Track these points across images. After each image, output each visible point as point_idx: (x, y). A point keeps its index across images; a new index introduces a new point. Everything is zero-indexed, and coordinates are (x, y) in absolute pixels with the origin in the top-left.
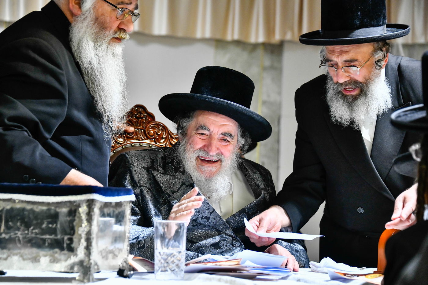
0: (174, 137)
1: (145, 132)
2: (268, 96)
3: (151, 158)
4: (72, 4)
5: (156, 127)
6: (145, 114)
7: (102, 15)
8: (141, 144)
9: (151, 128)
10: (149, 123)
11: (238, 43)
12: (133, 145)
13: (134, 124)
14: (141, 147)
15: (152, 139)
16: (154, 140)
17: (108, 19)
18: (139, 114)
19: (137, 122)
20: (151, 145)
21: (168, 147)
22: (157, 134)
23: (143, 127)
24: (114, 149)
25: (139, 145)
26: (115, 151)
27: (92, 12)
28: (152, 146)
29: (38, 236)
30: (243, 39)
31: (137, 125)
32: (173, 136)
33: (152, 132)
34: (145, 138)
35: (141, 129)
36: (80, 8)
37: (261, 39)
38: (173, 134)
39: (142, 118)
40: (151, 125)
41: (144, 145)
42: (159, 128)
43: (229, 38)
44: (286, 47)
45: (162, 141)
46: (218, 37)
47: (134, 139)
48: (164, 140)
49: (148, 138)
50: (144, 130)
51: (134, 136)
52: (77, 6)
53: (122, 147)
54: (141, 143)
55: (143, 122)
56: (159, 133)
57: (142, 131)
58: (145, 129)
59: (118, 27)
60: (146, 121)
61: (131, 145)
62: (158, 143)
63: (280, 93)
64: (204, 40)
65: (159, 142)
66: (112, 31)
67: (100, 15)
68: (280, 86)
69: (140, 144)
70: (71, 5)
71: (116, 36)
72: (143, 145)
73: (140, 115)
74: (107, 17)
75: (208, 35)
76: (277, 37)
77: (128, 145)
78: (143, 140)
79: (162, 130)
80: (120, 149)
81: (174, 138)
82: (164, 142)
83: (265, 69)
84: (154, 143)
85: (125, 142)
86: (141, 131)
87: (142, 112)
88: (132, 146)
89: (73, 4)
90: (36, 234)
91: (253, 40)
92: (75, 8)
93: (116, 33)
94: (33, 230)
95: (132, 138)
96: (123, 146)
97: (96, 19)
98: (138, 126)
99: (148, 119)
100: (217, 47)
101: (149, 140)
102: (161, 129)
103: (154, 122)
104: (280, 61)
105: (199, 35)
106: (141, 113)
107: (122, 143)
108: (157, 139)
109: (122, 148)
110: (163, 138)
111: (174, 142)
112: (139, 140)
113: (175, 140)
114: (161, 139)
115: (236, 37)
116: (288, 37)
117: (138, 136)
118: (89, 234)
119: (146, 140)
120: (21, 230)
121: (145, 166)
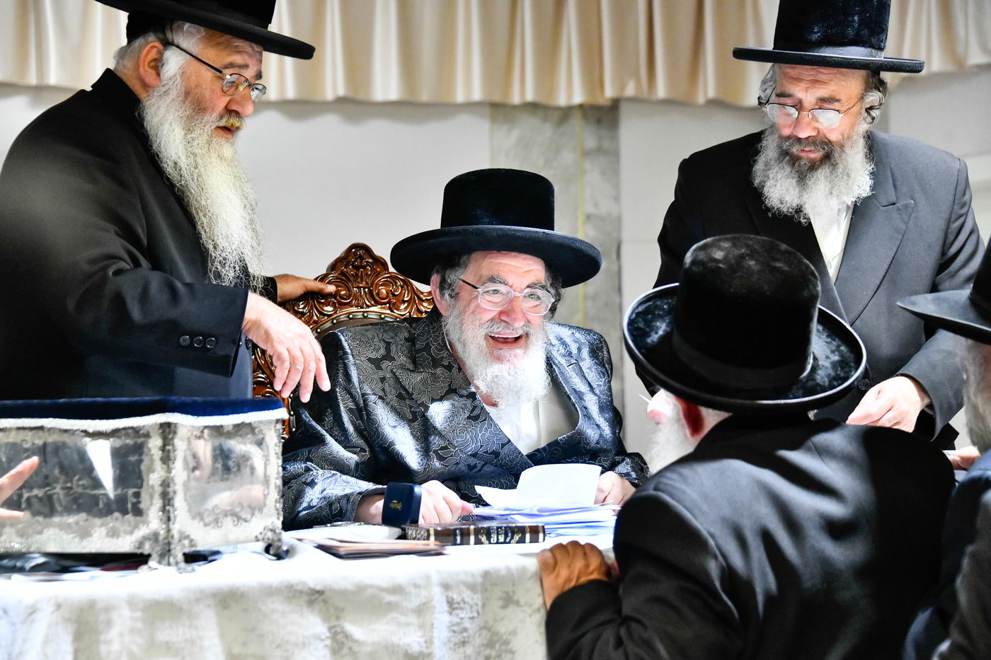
0: (424, 298)
1: (371, 292)
2: (596, 205)
3: (384, 341)
4: (144, 68)
5: (391, 283)
6: (370, 260)
7: (197, 86)
8: (366, 314)
9: (382, 285)
10: (378, 275)
11: (533, 107)
12: (351, 316)
13: (352, 279)
14: (365, 320)
15: (385, 304)
16: (388, 305)
17: (207, 94)
18: (359, 261)
19: (357, 275)
20: (383, 316)
21: (415, 316)
22: (394, 295)
23: (367, 283)
24: (318, 325)
25: (362, 317)
26: (319, 330)
27: (179, 80)
28: (385, 316)
29: (88, 491)
30: (542, 100)
31: (356, 281)
32: (422, 296)
33: (384, 291)
34: (373, 303)
35: (364, 288)
36: (158, 74)
37: (578, 99)
38: (422, 293)
39: (364, 268)
40: (382, 279)
41: (372, 316)
42: (396, 283)
43: (516, 99)
44: (624, 109)
45: (402, 307)
46: (497, 98)
47: (352, 306)
48: (406, 305)
49: (377, 303)
50: (370, 290)
51: (351, 301)
52: (153, 72)
53: (332, 322)
54: (364, 312)
55: (366, 274)
56: (396, 293)
57: (366, 290)
58: (372, 286)
59: (226, 107)
60: (372, 273)
61: (348, 317)
62: (395, 311)
63: (617, 199)
64: (470, 106)
65: (398, 310)
66: (215, 115)
67: (193, 86)
68: (616, 186)
69: (363, 315)
70: (141, 69)
71: (223, 123)
72: (369, 316)
73: (361, 262)
74: (206, 89)
75: (477, 95)
76: (609, 92)
77: (343, 318)
78: (368, 306)
79: (402, 287)
80: (328, 325)
81: (423, 301)
82: (406, 308)
83: (586, 154)
84: (389, 312)
85: (336, 313)
86: (365, 292)
87: (365, 257)
88: (350, 319)
89: (147, 67)
90: (85, 487)
91: (562, 101)
92: (149, 76)
93: (221, 117)
94: (79, 480)
95: (349, 305)
96: (333, 319)
97: (187, 94)
98: (359, 283)
99: (376, 269)
100: (493, 119)
101: (380, 306)
102: (400, 285)
103: (386, 274)
104: (615, 138)
105: (460, 98)
106: (362, 258)
107: (331, 315)
108: (394, 304)
109: (331, 324)
110: (404, 302)
111: (424, 307)
112: (362, 308)
113: (425, 304)
114: (401, 304)
115: (530, 97)
116: (630, 91)
117: (358, 300)
118: (166, 484)
119: (373, 306)
120: (61, 481)
121: (373, 355)
